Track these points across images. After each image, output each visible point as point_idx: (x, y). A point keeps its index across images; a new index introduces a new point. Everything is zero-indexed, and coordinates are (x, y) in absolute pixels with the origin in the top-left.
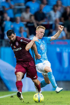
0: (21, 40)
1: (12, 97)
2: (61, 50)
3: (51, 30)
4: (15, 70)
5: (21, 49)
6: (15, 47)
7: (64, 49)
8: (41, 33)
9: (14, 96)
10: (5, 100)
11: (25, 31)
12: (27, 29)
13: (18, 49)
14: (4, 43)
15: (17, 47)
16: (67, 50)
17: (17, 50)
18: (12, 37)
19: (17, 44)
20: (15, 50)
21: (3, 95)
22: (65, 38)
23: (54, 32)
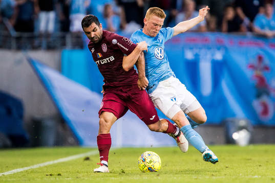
0: (115, 41)
1: (87, 159)
2: (197, 56)
3: (174, 12)
4: (101, 106)
5: (112, 58)
6: (100, 55)
7: (202, 53)
8: (155, 27)
9: (91, 158)
10: (71, 167)
11: (116, 14)
12: (119, 10)
13: (108, 59)
14: (69, 40)
15: (105, 56)
16: (209, 57)
17: (105, 61)
18: (94, 31)
19: (105, 48)
20: (100, 62)
21: (68, 155)
22: (204, 29)
23: (180, 16)
